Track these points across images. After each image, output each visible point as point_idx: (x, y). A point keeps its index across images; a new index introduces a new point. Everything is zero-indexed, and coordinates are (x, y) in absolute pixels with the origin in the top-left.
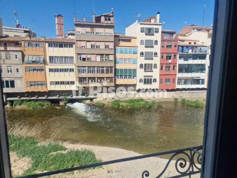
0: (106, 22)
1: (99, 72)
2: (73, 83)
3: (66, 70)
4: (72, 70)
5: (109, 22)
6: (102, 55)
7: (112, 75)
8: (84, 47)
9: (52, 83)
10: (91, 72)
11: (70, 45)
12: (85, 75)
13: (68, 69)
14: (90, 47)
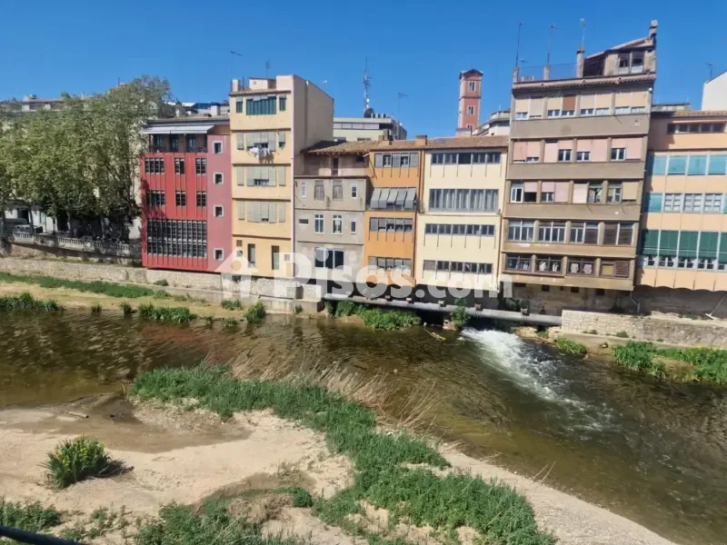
0: (625, 71)
1: (579, 240)
2: (487, 268)
3: (471, 230)
4: (488, 230)
5: (637, 70)
6: (595, 182)
7: (629, 251)
8: (536, 158)
9: (428, 265)
10: (548, 238)
11: (491, 154)
12: (528, 245)
13: (477, 227)
14: (554, 158)
